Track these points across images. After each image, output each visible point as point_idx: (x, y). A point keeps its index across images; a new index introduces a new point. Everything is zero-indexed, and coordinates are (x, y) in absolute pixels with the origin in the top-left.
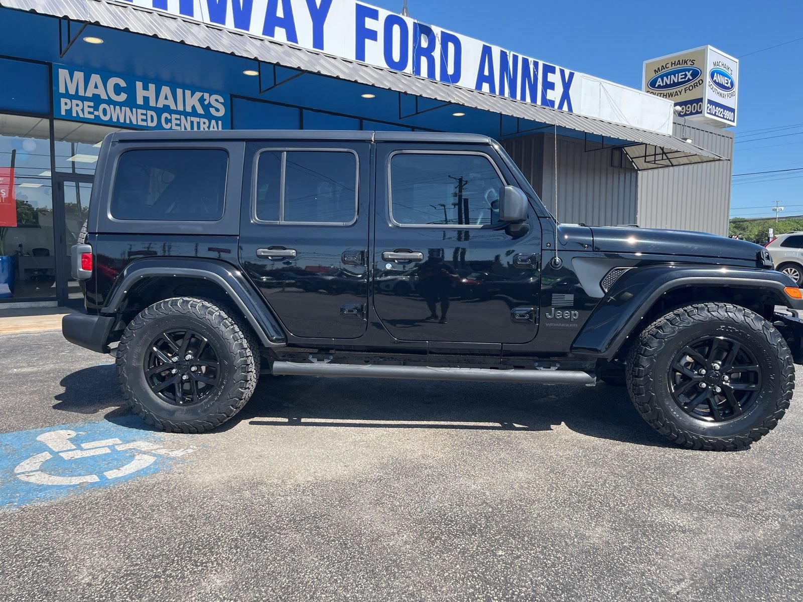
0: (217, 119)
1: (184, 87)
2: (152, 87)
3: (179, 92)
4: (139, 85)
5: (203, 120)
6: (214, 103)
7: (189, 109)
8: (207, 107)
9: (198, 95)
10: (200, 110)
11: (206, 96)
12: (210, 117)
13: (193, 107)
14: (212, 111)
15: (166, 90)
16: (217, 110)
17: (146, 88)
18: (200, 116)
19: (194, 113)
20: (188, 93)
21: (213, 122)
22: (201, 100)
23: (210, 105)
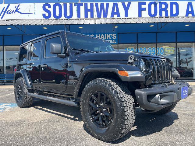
0: (114, 39)
1: (106, 34)
2: (99, 35)
3: (105, 35)
4: (97, 35)
5: (111, 40)
6: (113, 36)
7: (107, 38)
8: (112, 37)
9: (110, 35)
10: (110, 38)
11: (112, 35)
12: (112, 39)
13: (109, 38)
14: (113, 38)
15: (102, 35)
16: (114, 37)
17: (98, 35)
18: (110, 39)
19: (109, 39)
20: (107, 35)
21: (113, 40)
22: (111, 36)
23: (113, 37)
